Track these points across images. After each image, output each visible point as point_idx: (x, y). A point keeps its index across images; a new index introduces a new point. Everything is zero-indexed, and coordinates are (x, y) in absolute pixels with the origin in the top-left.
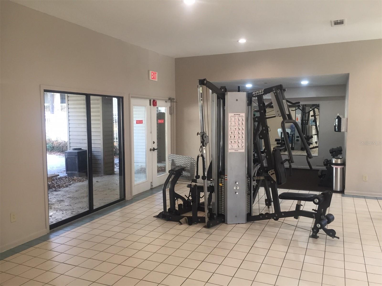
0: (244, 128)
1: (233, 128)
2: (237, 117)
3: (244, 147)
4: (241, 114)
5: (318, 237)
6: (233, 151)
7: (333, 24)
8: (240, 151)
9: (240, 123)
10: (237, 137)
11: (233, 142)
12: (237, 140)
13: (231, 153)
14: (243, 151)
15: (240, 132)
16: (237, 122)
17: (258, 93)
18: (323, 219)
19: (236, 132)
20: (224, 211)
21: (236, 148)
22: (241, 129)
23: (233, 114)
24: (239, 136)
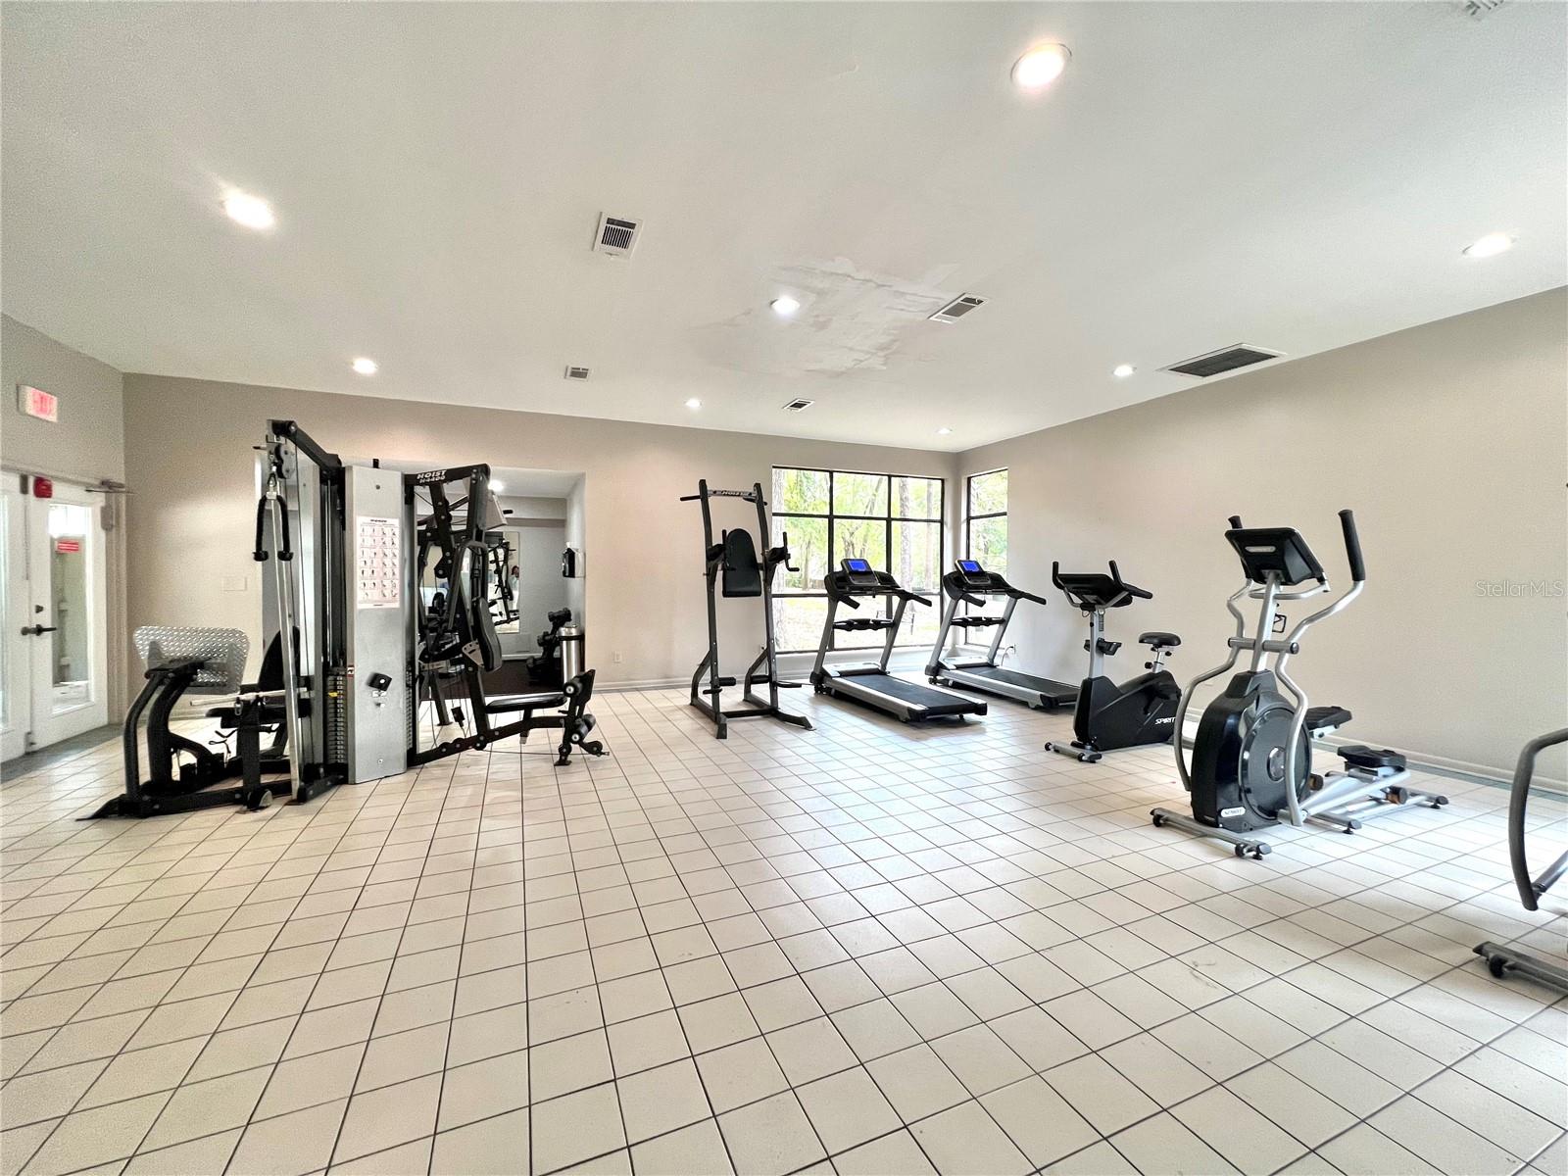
0: (397, 552)
1: (369, 553)
2: (378, 527)
3: (398, 596)
4: (390, 521)
5: (570, 762)
6: (370, 606)
7: (569, 373)
8: (387, 606)
9: (388, 540)
10: (378, 572)
11: (369, 583)
12: (379, 581)
13: (361, 611)
14: (397, 605)
15: (388, 561)
16: (378, 539)
17: (431, 477)
18: (579, 726)
19: (377, 562)
20: (346, 755)
21: (376, 598)
22: (390, 555)
23: (368, 520)
24: (386, 570)
